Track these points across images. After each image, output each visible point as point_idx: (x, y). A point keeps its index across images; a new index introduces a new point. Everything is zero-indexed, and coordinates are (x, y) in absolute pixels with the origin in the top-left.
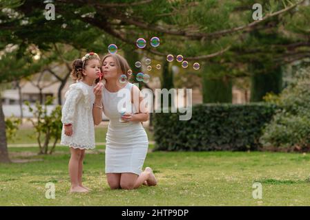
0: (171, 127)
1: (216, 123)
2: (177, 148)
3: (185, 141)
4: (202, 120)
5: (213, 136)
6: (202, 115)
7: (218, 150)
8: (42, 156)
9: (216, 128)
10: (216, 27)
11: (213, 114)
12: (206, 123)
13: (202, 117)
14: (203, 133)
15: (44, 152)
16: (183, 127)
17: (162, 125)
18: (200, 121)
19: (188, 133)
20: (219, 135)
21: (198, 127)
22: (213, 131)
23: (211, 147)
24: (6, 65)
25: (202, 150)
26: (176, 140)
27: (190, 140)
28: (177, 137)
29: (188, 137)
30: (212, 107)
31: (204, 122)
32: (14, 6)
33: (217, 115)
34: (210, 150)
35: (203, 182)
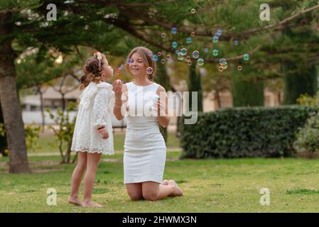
0: (199, 132)
1: (247, 127)
2: (206, 154)
3: (214, 147)
4: (232, 125)
5: (244, 142)
6: (232, 119)
7: (249, 157)
8: (65, 165)
9: (246, 133)
10: (244, 26)
11: (244, 118)
12: (236, 128)
13: (231, 122)
14: (233, 138)
15: (66, 160)
16: (212, 133)
17: (189, 131)
18: (229, 126)
19: (217, 139)
20: (250, 140)
21: (228, 133)
22: (244, 137)
23: (242, 154)
24: (26, 69)
25: (233, 157)
26: (205, 146)
27: (220, 147)
28: (205, 143)
29: (217, 143)
30: (242, 111)
31: (234, 127)
32: (32, 7)
33: (248, 119)
34: (240, 157)
35: (232, 193)
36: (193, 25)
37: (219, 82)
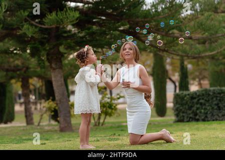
0: (186, 105)
1: (217, 101)
2: (191, 119)
3: (196, 114)
4: (207, 99)
5: (215, 111)
6: (207, 96)
7: (220, 120)
8: (96, 127)
9: (217, 104)
11: (215, 95)
12: (210, 102)
13: (207, 97)
14: (208, 108)
15: (97, 124)
16: (194, 105)
17: (179, 104)
18: (206, 100)
19: (198, 109)
20: (220, 110)
21: (205, 105)
22: (216, 107)
23: (214, 119)
24: (71, 66)
25: (208, 121)
26: (190, 114)
27: (199, 114)
28: (190, 112)
29: (198, 112)
30: (214, 90)
31: (209, 101)
32: (72, 23)
33: (218, 95)
34: (213, 120)
36: (180, 33)
37: (200, 74)
